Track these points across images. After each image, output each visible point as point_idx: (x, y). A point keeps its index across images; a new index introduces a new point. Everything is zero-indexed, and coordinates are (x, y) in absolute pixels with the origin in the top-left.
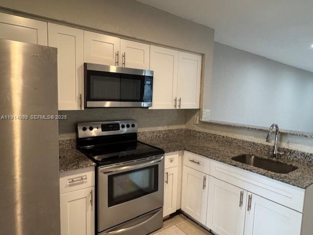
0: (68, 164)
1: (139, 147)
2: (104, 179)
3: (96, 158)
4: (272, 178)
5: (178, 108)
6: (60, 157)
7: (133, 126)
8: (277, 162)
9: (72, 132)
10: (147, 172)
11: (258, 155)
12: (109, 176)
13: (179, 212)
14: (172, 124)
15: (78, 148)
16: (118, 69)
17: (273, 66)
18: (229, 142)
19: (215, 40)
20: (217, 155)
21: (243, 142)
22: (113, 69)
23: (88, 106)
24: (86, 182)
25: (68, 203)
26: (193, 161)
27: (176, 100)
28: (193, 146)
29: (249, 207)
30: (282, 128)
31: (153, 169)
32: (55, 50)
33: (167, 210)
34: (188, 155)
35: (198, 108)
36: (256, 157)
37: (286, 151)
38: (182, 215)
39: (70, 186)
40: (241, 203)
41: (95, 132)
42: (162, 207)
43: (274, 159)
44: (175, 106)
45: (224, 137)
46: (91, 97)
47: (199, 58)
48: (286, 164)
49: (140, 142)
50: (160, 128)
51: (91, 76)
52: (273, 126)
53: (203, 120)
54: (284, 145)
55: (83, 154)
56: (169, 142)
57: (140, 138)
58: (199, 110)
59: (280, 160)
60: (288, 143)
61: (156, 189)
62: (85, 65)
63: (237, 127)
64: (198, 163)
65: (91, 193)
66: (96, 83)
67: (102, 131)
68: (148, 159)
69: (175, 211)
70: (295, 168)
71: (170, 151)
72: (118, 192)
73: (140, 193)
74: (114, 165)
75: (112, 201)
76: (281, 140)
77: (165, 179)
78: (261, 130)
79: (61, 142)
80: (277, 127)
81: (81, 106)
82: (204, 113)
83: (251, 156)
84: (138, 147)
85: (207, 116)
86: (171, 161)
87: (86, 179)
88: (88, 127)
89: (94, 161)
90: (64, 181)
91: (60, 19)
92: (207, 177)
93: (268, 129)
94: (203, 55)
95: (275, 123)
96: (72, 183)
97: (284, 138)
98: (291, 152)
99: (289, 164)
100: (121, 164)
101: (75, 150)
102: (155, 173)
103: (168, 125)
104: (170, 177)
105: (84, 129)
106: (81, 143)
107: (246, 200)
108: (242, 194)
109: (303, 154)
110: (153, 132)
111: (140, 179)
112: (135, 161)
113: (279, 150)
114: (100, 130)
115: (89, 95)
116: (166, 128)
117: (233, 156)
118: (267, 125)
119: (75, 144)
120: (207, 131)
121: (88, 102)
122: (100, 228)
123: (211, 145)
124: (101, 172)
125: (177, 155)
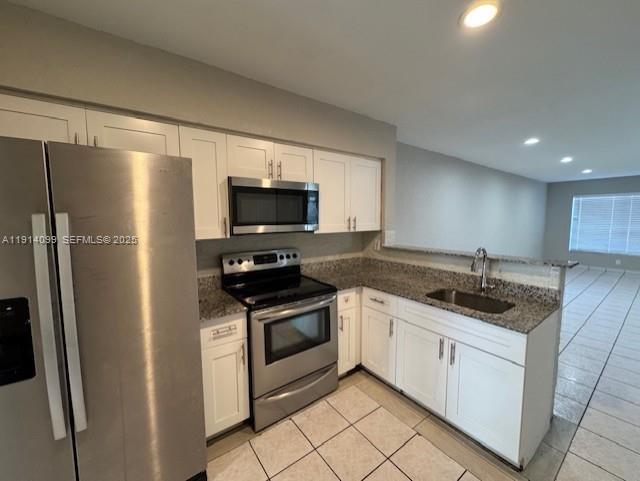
0: (210, 310)
1: (304, 284)
2: (259, 329)
3: (248, 300)
4: (482, 320)
5: (352, 230)
6: (200, 302)
7: (295, 256)
8: (487, 298)
9: (216, 267)
10: (315, 315)
11: (460, 290)
12: (265, 325)
13: (359, 368)
14: (346, 252)
15: (223, 288)
16: (272, 183)
17: (476, 171)
18: (422, 273)
19: (398, 140)
20: (406, 291)
21: (441, 272)
22: (266, 184)
23: (235, 232)
24: (236, 333)
25: (214, 362)
26: (375, 300)
27: (349, 220)
28: (374, 280)
29: (452, 359)
30: (491, 253)
31: (323, 313)
32: (189, 161)
33: (344, 365)
34: (368, 293)
35: (378, 229)
36: (458, 293)
37: (499, 283)
38: (363, 372)
39: (214, 339)
40: (441, 354)
41: (246, 266)
42: (336, 363)
43: (482, 294)
44: (349, 228)
45: (414, 266)
46: (239, 220)
47: (378, 164)
48: (499, 301)
49: (306, 277)
50: (330, 258)
51: (238, 194)
52: (479, 251)
53: (386, 245)
54: (495, 275)
55: (230, 296)
56: (342, 275)
57: (304, 271)
58: (380, 232)
59: (490, 296)
60: (500, 271)
61: (327, 338)
62: (230, 179)
63: (431, 253)
64: (382, 302)
65: (243, 347)
66: (245, 203)
67: (255, 264)
68: (316, 299)
69: (353, 367)
70: (511, 306)
71: (344, 289)
72: (278, 343)
73: (308, 344)
74: (271, 309)
75: (271, 357)
76: (490, 268)
77: (339, 325)
78: (464, 257)
79: (201, 281)
80: (484, 251)
81: (226, 233)
82: (386, 235)
83: (451, 292)
84: (302, 285)
85: (390, 240)
86: (347, 301)
87: (236, 328)
88: (236, 260)
89: (245, 304)
90: (206, 333)
91: (195, 121)
92: (395, 321)
93: (474, 255)
94: (382, 160)
95: (483, 247)
96: (218, 335)
97: (494, 266)
98: (505, 284)
99: (502, 300)
100: (281, 307)
101: (220, 290)
102: (326, 318)
103: (341, 253)
104: (346, 322)
105: (231, 263)
106: (228, 281)
107: (447, 350)
108: (442, 343)
109: (521, 286)
110: (322, 264)
111: (307, 326)
112: (299, 303)
113: (488, 283)
114: (252, 263)
115: (235, 218)
116: (337, 257)
117: (428, 291)
118: (471, 250)
119: (219, 284)
120: (392, 260)
121: (235, 228)
122: (256, 396)
123: (397, 278)
124: (255, 318)
125: (354, 293)
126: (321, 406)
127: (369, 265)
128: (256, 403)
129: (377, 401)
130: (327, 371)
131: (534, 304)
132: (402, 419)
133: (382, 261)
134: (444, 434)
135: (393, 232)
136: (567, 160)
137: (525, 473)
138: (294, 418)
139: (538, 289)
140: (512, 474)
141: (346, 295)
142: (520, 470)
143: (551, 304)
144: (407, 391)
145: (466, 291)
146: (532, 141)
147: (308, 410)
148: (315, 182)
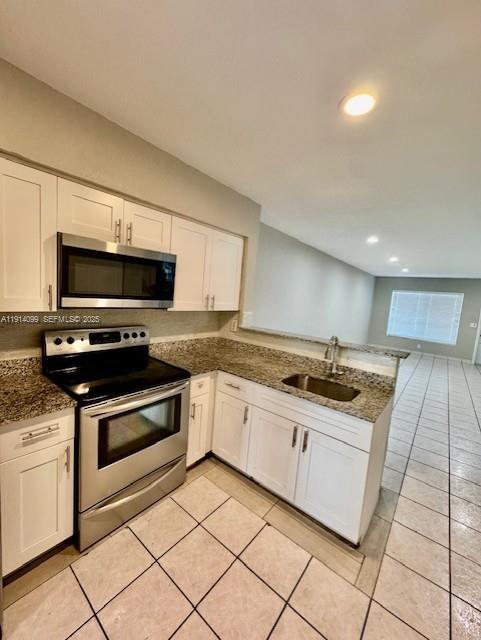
0: (21, 406)
1: (151, 366)
2: (91, 428)
3: (78, 389)
4: (335, 409)
5: (210, 309)
6: (6, 393)
7: (143, 335)
8: (336, 384)
9: (34, 346)
10: (163, 406)
11: (312, 375)
12: (100, 421)
13: (210, 455)
14: (201, 331)
15: (45, 373)
16: (119, 246)
17: (325, 259)
18: (276, 357)
19: (262, 221)
20: (264, 377)
21: (295, 356)
23: (63, 305)
24: (58, 434)
25: (21, 475)
26: (230, 385)
27: (207, 298)
28: (230, 364)
29: (305, 446)
30: (343, 340)
31: (173, 401)
33: (193, 456)
34: (223, 377)
35: (236, 309)
37: (345, 369)
38: (213, 459)
39: (25, 445)
40: (294, 440)
41: (81, 346)
42: (185, 454)
43: (332, 380)
44: (207, 306)
45: (269, 350)
46: (70, 291)
47: (241, 242)
48: (346, 386)
49: (155, 359)
50: (184, 337)
51: (70, 257)
52: (332, 339)
53: (243, 326)
54: (343, 362)
55: (53, 385)
56: (196, 357)
57: (154, 352)
58: (238, 312)
59: (338, 381)
60: (348, 358)
61: (177, 429)
62: (60, 236)
63: (288, 338)
64: (238, 388)
65: (67, 451)
66: (81, 270)
67: (92, 343)
69: (203, 455)
70: (356, 393)
71: (198, 373)
72: (116, 440)
74: (110, 402)
75: (106, 457)
76: (339, 355)
77: (191, 414)
78: (324, 344)
79: (11, 365)
80: (337, 340)
81: (50, 304)
82: (244, 316)
83: (304, 377)
85: (248, 320)
86: (200, 386)
87: (58, 428)
88: (64, 339)
89: (74, 396)
92: (250, 408)
93: (327, 342)
94: (245, 238)
95: (336, 335)
96: (30, 440)
97: (343, 354)
98: (351, 370)
99: (349, 386)
100: (122, 398)
101: (39, 376)
102: (176, 404)
103: (195, 332)
104: (198, 409)
105: (58, 342)
106: (51, 365)
107: (300, 439)
108: (296, 430)
109: (364, 373)
110: (174, 343)
111: (156, 415)
112: (146, 392)
113: (337, 369)
114: (87, 342)
115: (65, 289)
116: (192, 337)
117: (285, 377)
118: (326, 337)
119: (38, 367)
120: (249, 341)
121: (63, 299)
122: (83, 507)
123: (252, 362)
124: (86, 415)
125: (208, 378)
126: (165, 505)
127: (224, 346)
128: (83, 517)
129: (226, 491)
130: (173, 465)
131: (375, 391)
132: (251, 509)
133: (238, 343)
134: (292, 520)
135: (250, 313)
136: (394, 259)
137: (361, 549)
138: (132, 525)
139: (378, 376)
140: (350, 552)
141: (199, 380)
142: (356, 547)
143: (385, 389)
144: (257, 478)
145: (317, 376)
146: (373, 240)
147: (150, 512)
148: (172, 253)
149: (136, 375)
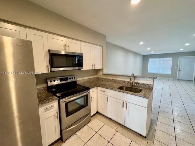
0: (43, 100)
2: (63, 105)
3: (57, 95)
4: (135, 95)
5: (93, 69)
6: (38, 97)
8: (134, 88)
9: (45, 83)
10: (83, 98)
11: (127, 86)
12: (65, 104)
13: (97, 112)
15: (48, 91)
16: (65, 52)
18: (115, 81)
19: (107, 41)
20: (112, 88)
21: (121, 81)
22: (63, 53)
23: (52, 71)
24: (54, 108)
25: (45, 120)
26: (102, 91)
27: (93, 65)
28: (101, 84)
29: (126, 107)
30: (135, 75)
31: (86, 97)
32: (31, 42)
33: (92, 114)
34: (100, 89)
35: (101, 68)
36: (126, 87)
37: (137, 83)
38: (98, 114)
39: (45, 111)
40: (123, 106)
41: (57, 82)
42: (90, 112)
43: (133, 87)
44: (93, 68)
45: (112, 79)
47: (101, 48)
48: (138, 89)
49: (79, 85)
50: (86, 78)
51: (53, 56)
53: (104, 73)
54: (136, 81)
55: (51, 94)
56: (91, 83)
57: (78, 83)
58: (102, 69)
59: (135, 87)
60: (137, 80)
61: (87, 105)
62: (49, 51)
63: (118, 75)
64: (104, 92)
65: (57, 112)
66: (56, 59)
67: (60, 81)
68: (83, 92)
69: (95, 112)
70: (141, 90)
71: (92, 88)
72: (70, 109)
73: (81, 107)
74: (67, 98)
75: (68, 114)
76: (135, 79)
77: (91, 100)
79: (39, 89)
80: (133, 74)
81: (48, 71)
82: (104, 70)
83: (124, 87)
84: (77, 87)
86: (93, 92)
87: (54, 106)
88: (53, 80)
90: (41, 110)
91: (33, 27)
92: (108, 97)
93: (131, 76)
94: (102, 46)
96: (47, 110)
97: (136, 79)
98: (139, 83)
99: (139, 88)
100: (71, 96)
101: (46, 92)
103: (90, 76)
104: (93, 99)
105: (51, 81)
106: (49, 88)
107: (125, 105)
108: (123, 103)
109: (143, 84)
110: (84, 80)
111: (80, 102)
112: (78, 94)
113: (134, 83)
114: (59, 81)
115: (52, 65)
116: (89, 77)
117: (118, 87)
118: (130, 74)
119: (46, 89)
120: (106, 78)
121: (52, 69)
122: (63, 128)
123: (108, 83)
124: (62, 102)
125: (95, 89)
126: (86, 128)
127: (98, 80)
128: (63, 131)
129: (104, 123)
130: (87, 116)
131: (147, 89)
132: (112, 127)
133: (103, 78)
134: (124, 130)
135: (105, 69)
136: (149, 49)
137: (147, 138)
138: (77, 133)
139: (148, 84)
140: (144, 139)
141: (92, 90)
142: (145, 137)
143: (150, 89)
144: (112, 118)
146: (142, 43)
147: (82, 130)
148: (81, 53)
149: (74, 90)
